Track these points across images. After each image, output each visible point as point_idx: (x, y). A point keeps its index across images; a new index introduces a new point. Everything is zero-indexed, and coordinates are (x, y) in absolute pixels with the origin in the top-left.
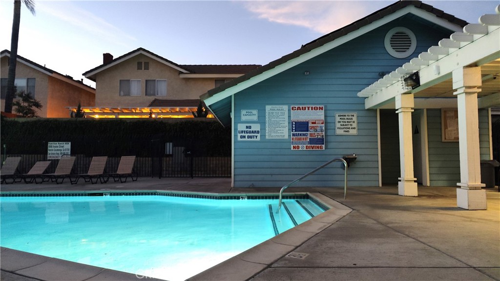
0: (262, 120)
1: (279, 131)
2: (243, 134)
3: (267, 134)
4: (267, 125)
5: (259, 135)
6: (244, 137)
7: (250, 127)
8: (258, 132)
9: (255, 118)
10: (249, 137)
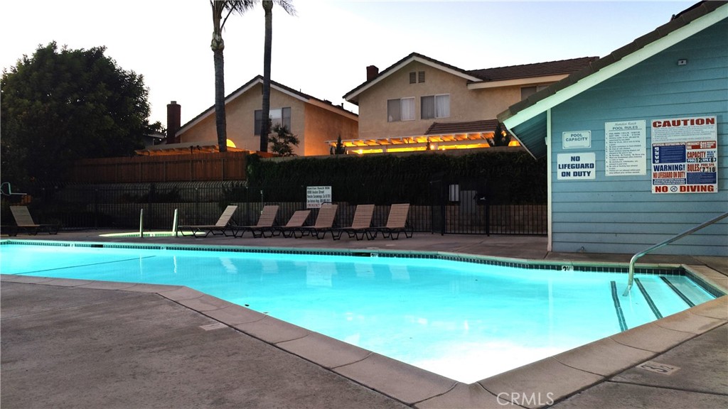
0: (598, 146)
1: (628, 164)
2: (566, 170)
3: (607, 169)
4: (607, 154)
5: (593, 171)
6: (568, 174)
7: (578, 159)
8: (592, 166)
9: (586, 144)
10: (575, 173)
